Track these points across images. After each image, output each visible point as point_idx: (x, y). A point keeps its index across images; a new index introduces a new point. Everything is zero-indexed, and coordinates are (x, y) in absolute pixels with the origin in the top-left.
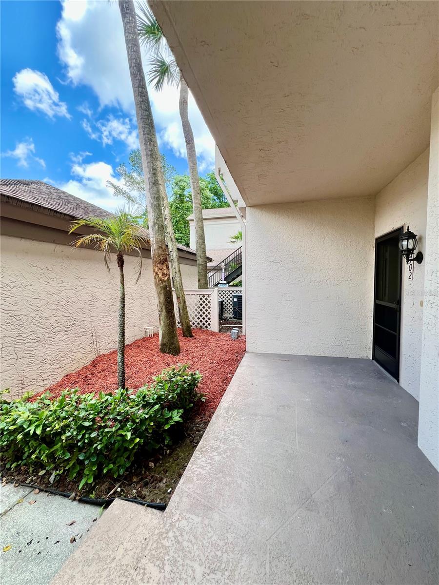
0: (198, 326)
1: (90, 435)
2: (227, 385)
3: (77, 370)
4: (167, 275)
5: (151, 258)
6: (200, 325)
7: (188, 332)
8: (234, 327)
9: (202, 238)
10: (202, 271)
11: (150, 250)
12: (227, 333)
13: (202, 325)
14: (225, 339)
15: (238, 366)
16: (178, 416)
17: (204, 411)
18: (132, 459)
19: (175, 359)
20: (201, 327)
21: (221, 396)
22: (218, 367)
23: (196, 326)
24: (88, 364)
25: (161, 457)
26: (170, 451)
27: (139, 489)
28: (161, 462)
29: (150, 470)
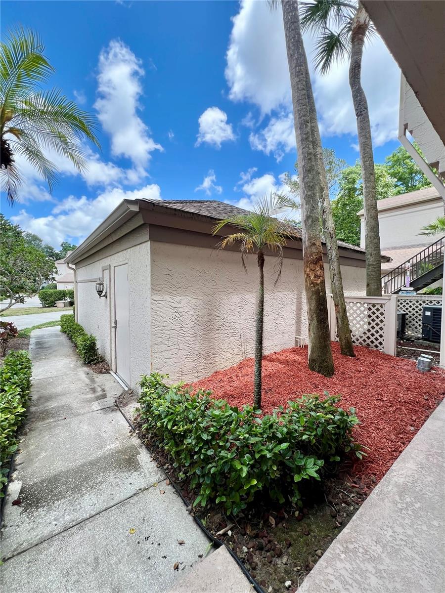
0: (364, 344)
1: (206, 451)
2: (404, 444)
3: (226, 369)
4: (320, 276)
5: (302, 259)
6: (366, 343)
7: (348, 348)
8: (424, 353)
9: (374, 230)
10: (373, 273)
11: (302, 250)
12: (411, 360)
13: (370, 344)
14: (405, 367)
15: (427, 417)
16: (314, 469)
17: (359, 472)
18: (252, 499)
19: (325, 381)
20: (368, 344)
21: (392, 459)
22: (391, 409)
23: (360, 343)
24: (235, 365)
25: (286, 516)
26: (299, 513)
27: (251, 549)
28: (284, 525)
29: (269, 528)
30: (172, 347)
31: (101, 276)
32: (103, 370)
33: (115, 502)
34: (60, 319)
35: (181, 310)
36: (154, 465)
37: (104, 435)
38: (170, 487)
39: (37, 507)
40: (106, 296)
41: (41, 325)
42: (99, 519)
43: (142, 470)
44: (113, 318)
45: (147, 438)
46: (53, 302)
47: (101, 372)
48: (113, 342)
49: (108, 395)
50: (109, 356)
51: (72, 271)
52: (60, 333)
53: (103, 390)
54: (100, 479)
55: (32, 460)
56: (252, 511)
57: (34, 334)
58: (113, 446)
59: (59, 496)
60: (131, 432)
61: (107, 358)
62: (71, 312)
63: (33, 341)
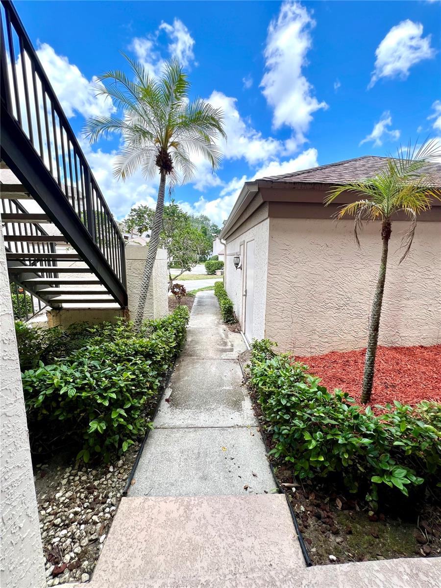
3: (344, 351)
24: (357, 350)
25: (357, 508)
26: (374, 515)
27: (309, 512)
28: (351, 514)
29: (334, 508)
30: (286, 319)
31: (239, 251)
32: (236, 330)
33: (218, 426)
34: (214, 285)
35: (296, 285)
36: (252, 412)
37: (224, 378)
38: (259, 434)
39: (176, 408)
40: (241, 268)
41: (203, 288)
42: (207, 431)
43: (242, 412)
44: (245, 288)
45: (253, 391)
46: (214, 271)
47: (234, 331)
48: (244, 308)
49: (235, 350)
50: (241, 319)
51: (223, 246)
52: (214, 296)
53: (232, 345)
54: (213, 406)
55: (180, 379)
56: (321, 486)
57: (198, 294)
58: (228, 388)
59: (188, 407)
60: (243, 382)
61: (240, 321)
62: (221, 280)
63: (196, 300)
